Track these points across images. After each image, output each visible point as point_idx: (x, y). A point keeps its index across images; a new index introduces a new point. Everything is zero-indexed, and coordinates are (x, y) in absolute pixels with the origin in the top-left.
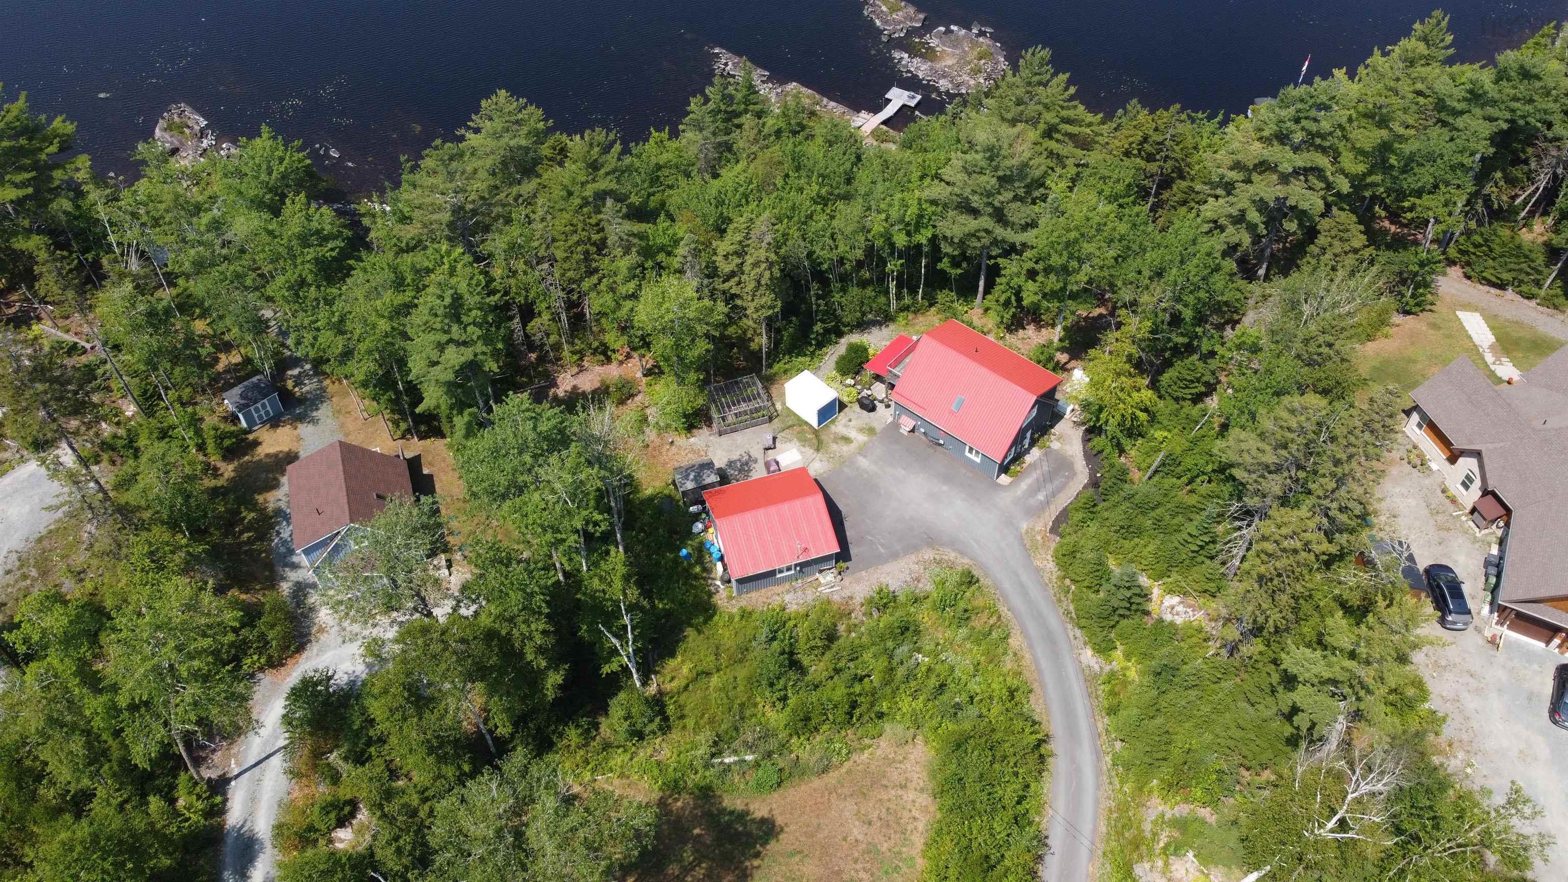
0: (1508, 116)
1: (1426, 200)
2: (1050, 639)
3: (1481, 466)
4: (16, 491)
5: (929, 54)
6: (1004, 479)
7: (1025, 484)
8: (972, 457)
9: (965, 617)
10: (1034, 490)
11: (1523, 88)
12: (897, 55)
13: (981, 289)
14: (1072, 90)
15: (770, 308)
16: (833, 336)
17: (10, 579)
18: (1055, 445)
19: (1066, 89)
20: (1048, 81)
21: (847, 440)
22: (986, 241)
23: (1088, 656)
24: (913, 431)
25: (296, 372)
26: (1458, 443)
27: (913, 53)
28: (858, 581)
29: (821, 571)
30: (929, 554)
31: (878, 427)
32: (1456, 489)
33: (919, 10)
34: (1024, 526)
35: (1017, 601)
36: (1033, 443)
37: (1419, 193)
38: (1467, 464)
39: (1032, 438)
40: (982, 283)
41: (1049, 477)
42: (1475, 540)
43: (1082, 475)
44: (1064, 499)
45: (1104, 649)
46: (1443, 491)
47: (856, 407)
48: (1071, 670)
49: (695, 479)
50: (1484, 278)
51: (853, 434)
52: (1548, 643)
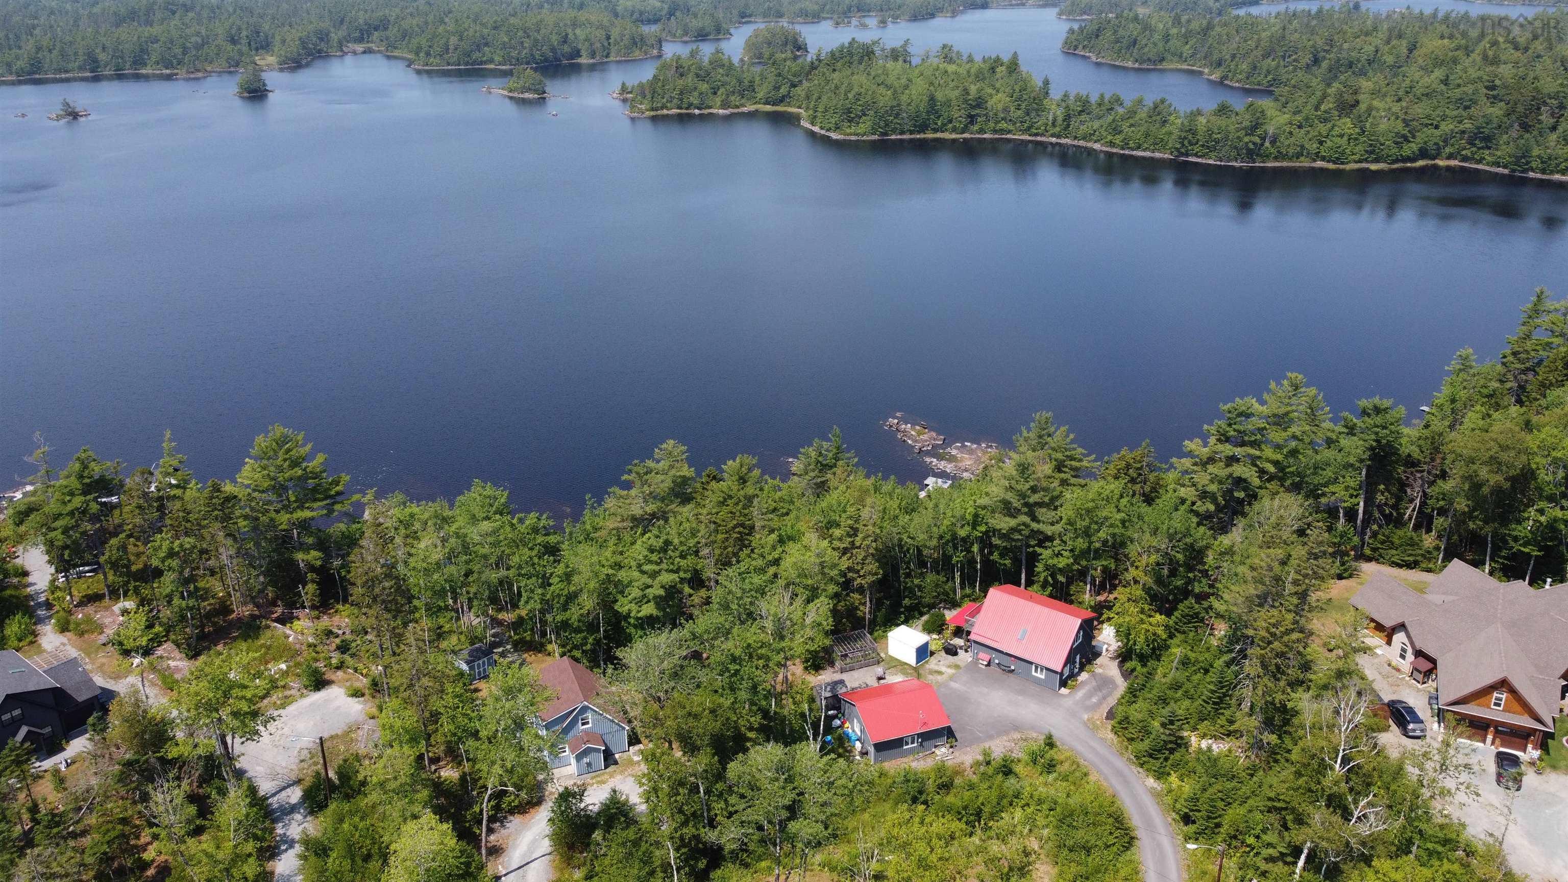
0: (1373, 437)
1: (1332, 488)
2: (1119, 774)
3: (1409, 637)
4: (301, 713)
5: (952, 459)
6: (1063, 691)
7: (1080, 694)
8: (1038, 675)
9: (1050, 767)
10: (1089, 695)
11: (1379, 420)
12: (928, 460)
13: (1023, 581)
14: (1072, 436)
15: (876, 574)
16: (916, 614)
17: (305, 765)
18: (1099, 671)
19: (1067, 436)
20: (1054, 432)
21: (940, 673)
22: (1026, 532)
23: (1151, 782)
24: (989, 665)
25: (500, 650)
26: (1388, 623)
27: (940, 458)
28: (965, 754)
29: (936, 747)
30: (1017, 736)
31: (962, 664)
32: (1397, 661)
33: (939, 434)
34: (1086, 717)
35: (1090, 756)
36: (1082, 669)
37: (1326, 485)
38: (1399, 638)
39: (1081, 663)
40: (1023, 576)
41: (1099, 688)
42: (1419, 690)
43: (1122, 685)
44: (1112, 701)
45: (1160, 775)
46: (1389, 665)
47: (943, 653)
48: (1140, 790)
49: (831, 691)
50: (1393, 563)
51: (943, 669)
52: (1484, 741)
